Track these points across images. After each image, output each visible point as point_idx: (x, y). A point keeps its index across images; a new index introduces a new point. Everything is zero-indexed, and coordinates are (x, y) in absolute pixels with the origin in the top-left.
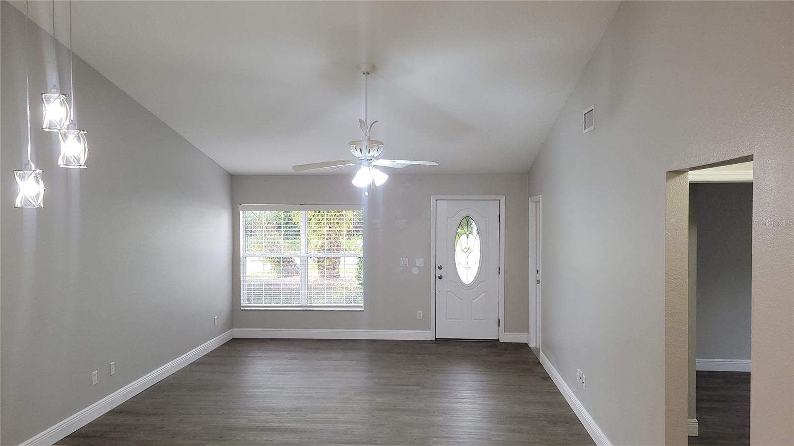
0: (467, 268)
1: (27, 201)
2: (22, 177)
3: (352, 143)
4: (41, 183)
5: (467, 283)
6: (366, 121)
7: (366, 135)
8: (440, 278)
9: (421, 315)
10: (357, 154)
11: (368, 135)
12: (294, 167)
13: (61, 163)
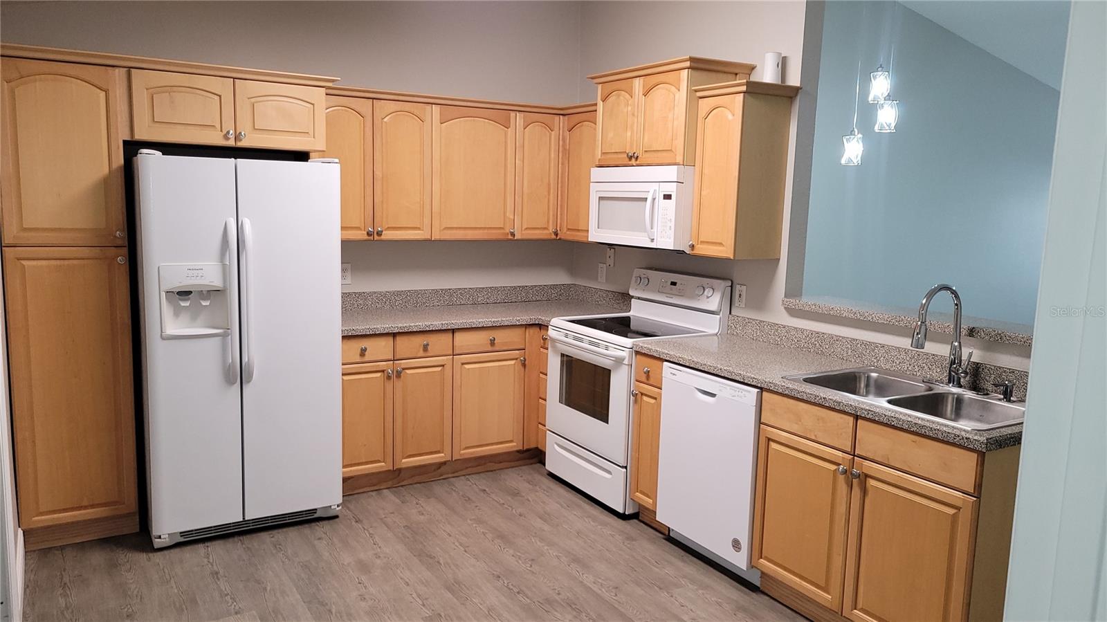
1: (850, 160)
2: (848, 140)
13: (877, 128)
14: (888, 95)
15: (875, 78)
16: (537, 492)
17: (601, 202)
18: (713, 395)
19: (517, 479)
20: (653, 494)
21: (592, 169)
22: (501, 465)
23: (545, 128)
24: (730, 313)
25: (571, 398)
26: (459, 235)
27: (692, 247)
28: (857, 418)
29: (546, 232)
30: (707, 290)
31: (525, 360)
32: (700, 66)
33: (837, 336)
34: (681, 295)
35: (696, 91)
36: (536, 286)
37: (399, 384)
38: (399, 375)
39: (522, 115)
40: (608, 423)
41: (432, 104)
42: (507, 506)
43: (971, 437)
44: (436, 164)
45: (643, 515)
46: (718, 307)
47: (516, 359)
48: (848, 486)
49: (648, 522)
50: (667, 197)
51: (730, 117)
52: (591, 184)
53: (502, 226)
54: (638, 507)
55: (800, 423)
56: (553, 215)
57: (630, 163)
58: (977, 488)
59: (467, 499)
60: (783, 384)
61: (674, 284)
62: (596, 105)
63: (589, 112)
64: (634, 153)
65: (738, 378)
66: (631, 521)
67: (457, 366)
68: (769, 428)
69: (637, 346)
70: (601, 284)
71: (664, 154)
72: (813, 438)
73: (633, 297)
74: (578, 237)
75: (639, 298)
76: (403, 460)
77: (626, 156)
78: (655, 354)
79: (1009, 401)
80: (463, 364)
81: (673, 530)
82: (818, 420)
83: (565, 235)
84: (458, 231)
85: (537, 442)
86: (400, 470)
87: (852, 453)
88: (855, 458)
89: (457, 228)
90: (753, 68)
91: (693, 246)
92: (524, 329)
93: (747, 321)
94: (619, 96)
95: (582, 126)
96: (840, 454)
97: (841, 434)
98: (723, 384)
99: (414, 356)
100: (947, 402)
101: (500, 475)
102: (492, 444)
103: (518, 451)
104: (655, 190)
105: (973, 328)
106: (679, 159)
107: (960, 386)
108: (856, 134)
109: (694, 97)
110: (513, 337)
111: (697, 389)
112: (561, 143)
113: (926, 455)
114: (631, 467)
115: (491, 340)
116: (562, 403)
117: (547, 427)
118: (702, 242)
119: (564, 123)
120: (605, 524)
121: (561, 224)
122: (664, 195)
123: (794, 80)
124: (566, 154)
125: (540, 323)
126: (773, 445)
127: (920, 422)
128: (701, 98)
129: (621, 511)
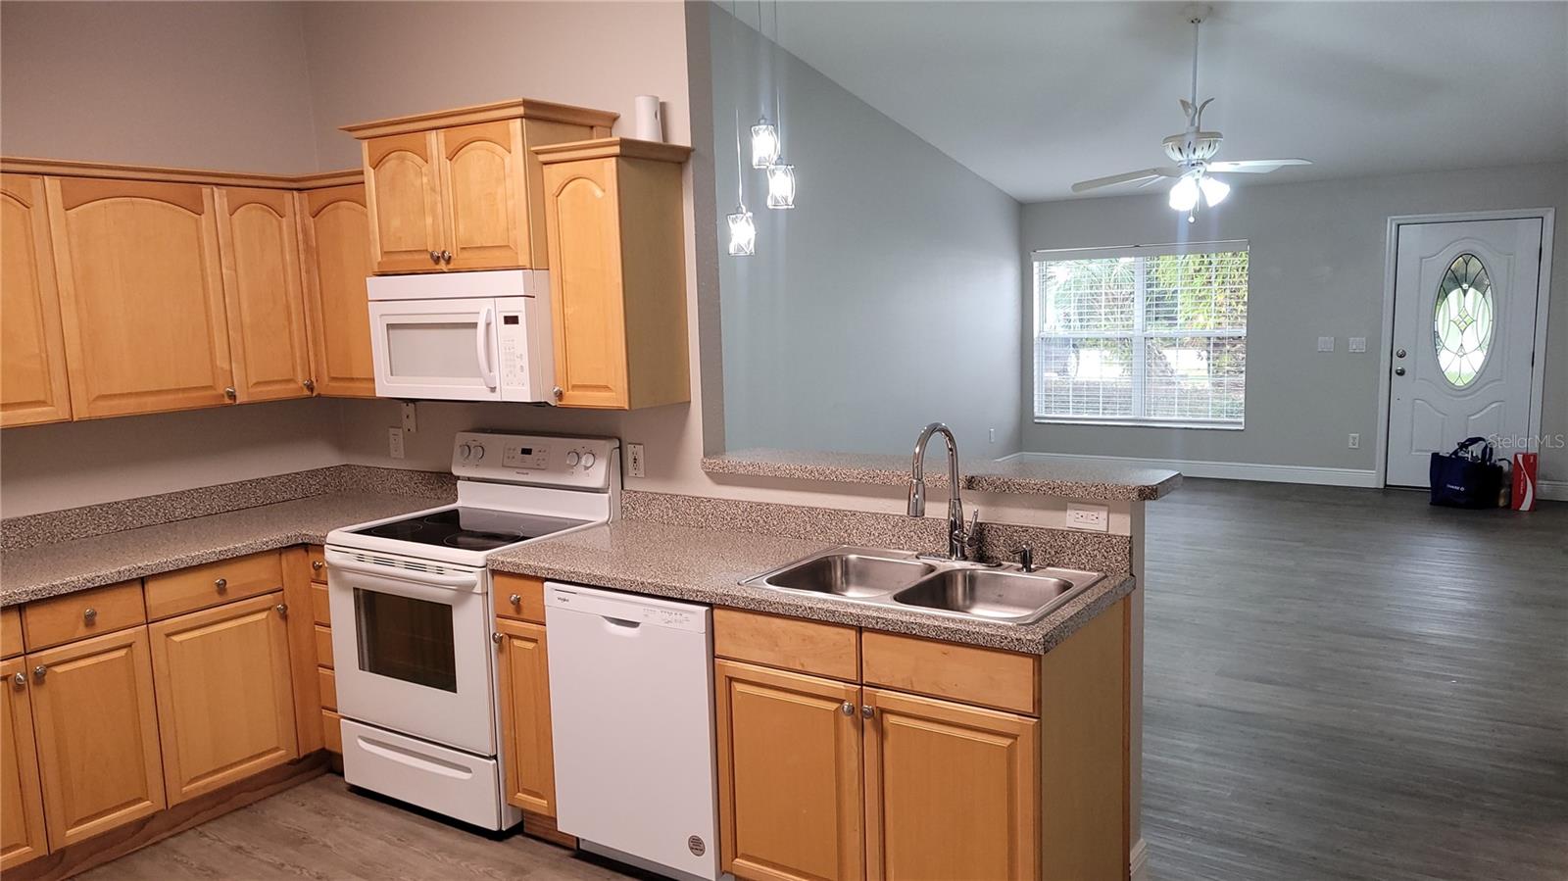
0: (1461, 354)
1: (740, 248)
2: (734, 220)
3: (1167, 140)
4: (752, 225)
5: (1459, 383)
6: (1194, 99)
7: (1192, 124)
8: (1401, 373)
9: (1357, 441)
10: (1176, 156)
11: (1196, 125)
12: (1075, 187)
13: (770, 203)
14: (780, 158)
15: (757, 133)
16: (337, 826)
17: (391, 332)
18: (634, 624)
19: (294, 812)
20: (548, 790)
21: (367, 279)
22: (260, 794)
23: (271, 213)
24: (622, 488)
25: (379, 658)
26: (129, 407)
27: (560, 395)
28: (860, 630)
29: (292, 386)
30: (584, 458)
31: (286, 607)
32: (541, 114)
33: (788, 506)
34: (538, 468)
35: (537, 153)
36: (279, 477)
37: (42, 696)
38: (39, 678)
39: (224, 192)
40: (456, 692)
41: (43, 174)
42: (289, 867)
43: (1022, 637)
44: (66, 285)
45: (529, 826)
46: (605, 481)
47: (270, 609)
48: (858, 730)
49: (542, 835)
50: (511, 320)
51: (599, 193)
52: (369, 303)
53: (211, 384)
54: (520, 814)
55: (777, 649)
56: (302, 358)
57: (437, 267)
58: (1036, 705)
59: (209, 872)
60: (745, 595)
61: (527, 452)
62: (362, 173)
63: (350, 185)
64: (444, 252)
65: (671, 594)
66: (513, 839)
67: (158, 641)
68: (730, 663)
69: (494, 561)
70: (396, 458)
71: (497, 253)
72: (800, 668)
73: (458, 478)
74: (358, 390)
75: (469, 479)
76: (69, 832)
77: (429, 256)
78: (527, 572)
79: (1030, 570)
80: (168, 635)
81: (584, 840)
82: (804, 640)
83: (327, 388)
84: (124, 401)
85: (322, 738)
86: (62, 852)
87: (859, 682)
88: (864, 687)
89: (122, 395)
90: (614, 118)
91: (561, 393)
92: (277, 555)
93: (650, 497)
94: (403, 160)
95: (338, 208)
96: (841, 685)
97: (840, 657)
98: (650, 605)
99: (68, 638)
100: (956, 583)
101: (263, 812)
102: (241, 762)
103: (292, 763)
104: (489, 310)
105: (973, 477)
106: (524, 260)
107: (965, 558)
108: (744, 211)
109: (536, 164)
110: (258, 573)
111: (606, 618)
112: (300, 237)
113: (963, 670)
114: (503, 754)
115: (218, 585)
116: (364, 670)
117: (339, 713)
118: (574, 387)
119: (301, 205)
120: (471, 856)
121: (317, 371)
122: (505, 317)
123: (681, 137)
124: (312, 253)
125: (306, 541)
126: (738, 687)
127: (951, 625)
128: (546, 164)
129: (494, 827)
